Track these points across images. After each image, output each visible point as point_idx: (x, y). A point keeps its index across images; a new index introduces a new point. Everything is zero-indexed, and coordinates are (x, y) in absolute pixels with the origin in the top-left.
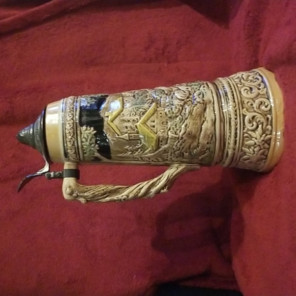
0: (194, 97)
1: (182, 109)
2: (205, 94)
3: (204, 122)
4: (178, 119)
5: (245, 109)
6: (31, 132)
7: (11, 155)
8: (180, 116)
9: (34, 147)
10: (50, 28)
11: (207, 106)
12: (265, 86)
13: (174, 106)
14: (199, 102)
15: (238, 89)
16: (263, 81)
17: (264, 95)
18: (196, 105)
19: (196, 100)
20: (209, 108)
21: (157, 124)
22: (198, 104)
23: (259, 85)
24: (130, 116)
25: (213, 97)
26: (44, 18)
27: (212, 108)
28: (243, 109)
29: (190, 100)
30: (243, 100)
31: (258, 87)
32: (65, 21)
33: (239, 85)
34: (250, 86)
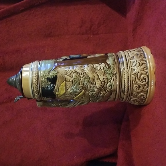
0: (106, 87)
1: (99, 93)
2: (113, 86)
3: (109, 98)
4: (96, 98)
5: (132, 96)
6: (15, 79)
7: (4, 89)
8: (97, 97)
9: (16, 87)
10: (24, 16)
11: (113, 93)
12: (148, 87)
13: (94, 92)
14: (109, 91)
15: (132, 85)
16: (148, 83)
17: (145, 91)
18: (107, 92)
19: (108, 90)
20: (114, 94)
21: (84, 98)
22: (108, 92)
23: (145, 85)
24: (70, 95)
25: (117, 88)
26: (20, 10)
27: (115, 94)
28: (131, 96)
29: (103, 89)
30: (133, 92)
31: (144, 86)
32: (33, 11)
33: (133, 83)
34: (139, 85)
